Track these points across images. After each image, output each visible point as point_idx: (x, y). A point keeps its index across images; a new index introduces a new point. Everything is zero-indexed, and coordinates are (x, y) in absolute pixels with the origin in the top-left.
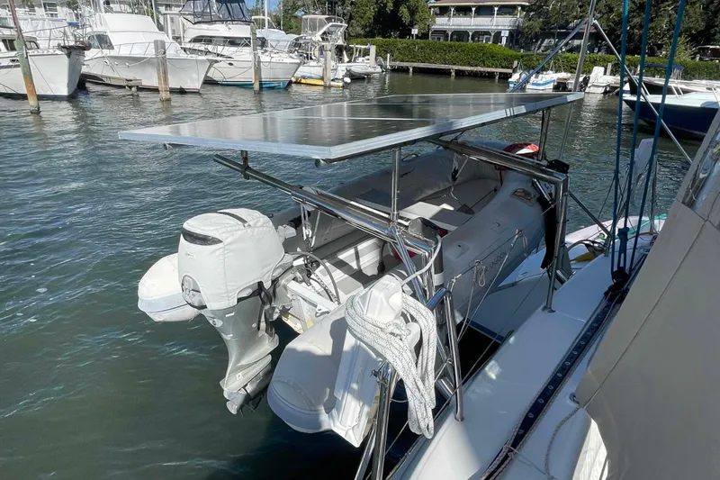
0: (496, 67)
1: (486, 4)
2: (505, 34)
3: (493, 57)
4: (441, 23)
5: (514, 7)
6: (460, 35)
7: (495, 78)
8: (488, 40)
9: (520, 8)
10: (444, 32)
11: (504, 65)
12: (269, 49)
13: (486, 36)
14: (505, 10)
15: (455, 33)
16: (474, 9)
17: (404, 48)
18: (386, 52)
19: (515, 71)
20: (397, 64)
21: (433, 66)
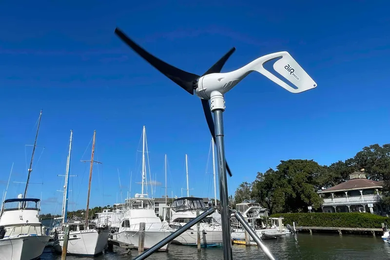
0: (371, 227)
1: (353, 189)
2: (371, 206)
3: (366, 221)
4: (327, 202)
5: (373, 190)
6: (343, 208)
7: (372, 235)
8: (362, 210)
9: (377, 190)
10: (331, 207)
11: (376, 226)
12: (213, 223)
13: (360, 208)
14: (368, 192)
15: (338, 207)
16: (346, 193)
17: (304, 218)
18: (292, 221)
19: (385, 230)
20: (301, 228)
21: (325, 228)
